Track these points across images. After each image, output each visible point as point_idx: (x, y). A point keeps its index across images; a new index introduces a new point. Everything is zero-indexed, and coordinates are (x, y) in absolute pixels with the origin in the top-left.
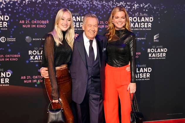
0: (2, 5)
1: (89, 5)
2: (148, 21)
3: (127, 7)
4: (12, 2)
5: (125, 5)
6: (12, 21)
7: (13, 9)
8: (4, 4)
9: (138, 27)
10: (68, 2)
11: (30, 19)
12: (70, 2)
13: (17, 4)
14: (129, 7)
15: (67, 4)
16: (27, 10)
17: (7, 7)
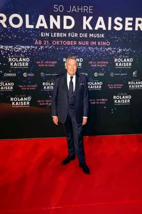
1: (85, 50)
4: (31, 49)
5: (112, 50)
6: (31, 62)
7: (32, 53)
8: (26, 50)
11: (43, 61)
13: (35, 50)
14: (115, 52)
17: (28, 52)
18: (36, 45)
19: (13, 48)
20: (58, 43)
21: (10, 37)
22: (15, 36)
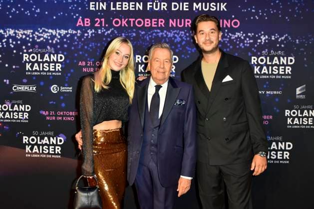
0: (56, 39)
1: (184, 38)
2: (285, 63)
3: (247, 41)
4: (69, 35)
5: (244, 37)
6: (68, 62)
7: (70, 45)
8: (58, 39)
9: (267, 73)
10: (152, 34)
11: (93, 60)
12: (154, 34)
13: (76, 38)
14: (251, 41)
15: (150, 36)
16: (90, 46)
17: (62, 43)
18: (80, 28)
19: (33, 33)
20: (124, 22)
21: (28, 13)
22: (38, 11)
